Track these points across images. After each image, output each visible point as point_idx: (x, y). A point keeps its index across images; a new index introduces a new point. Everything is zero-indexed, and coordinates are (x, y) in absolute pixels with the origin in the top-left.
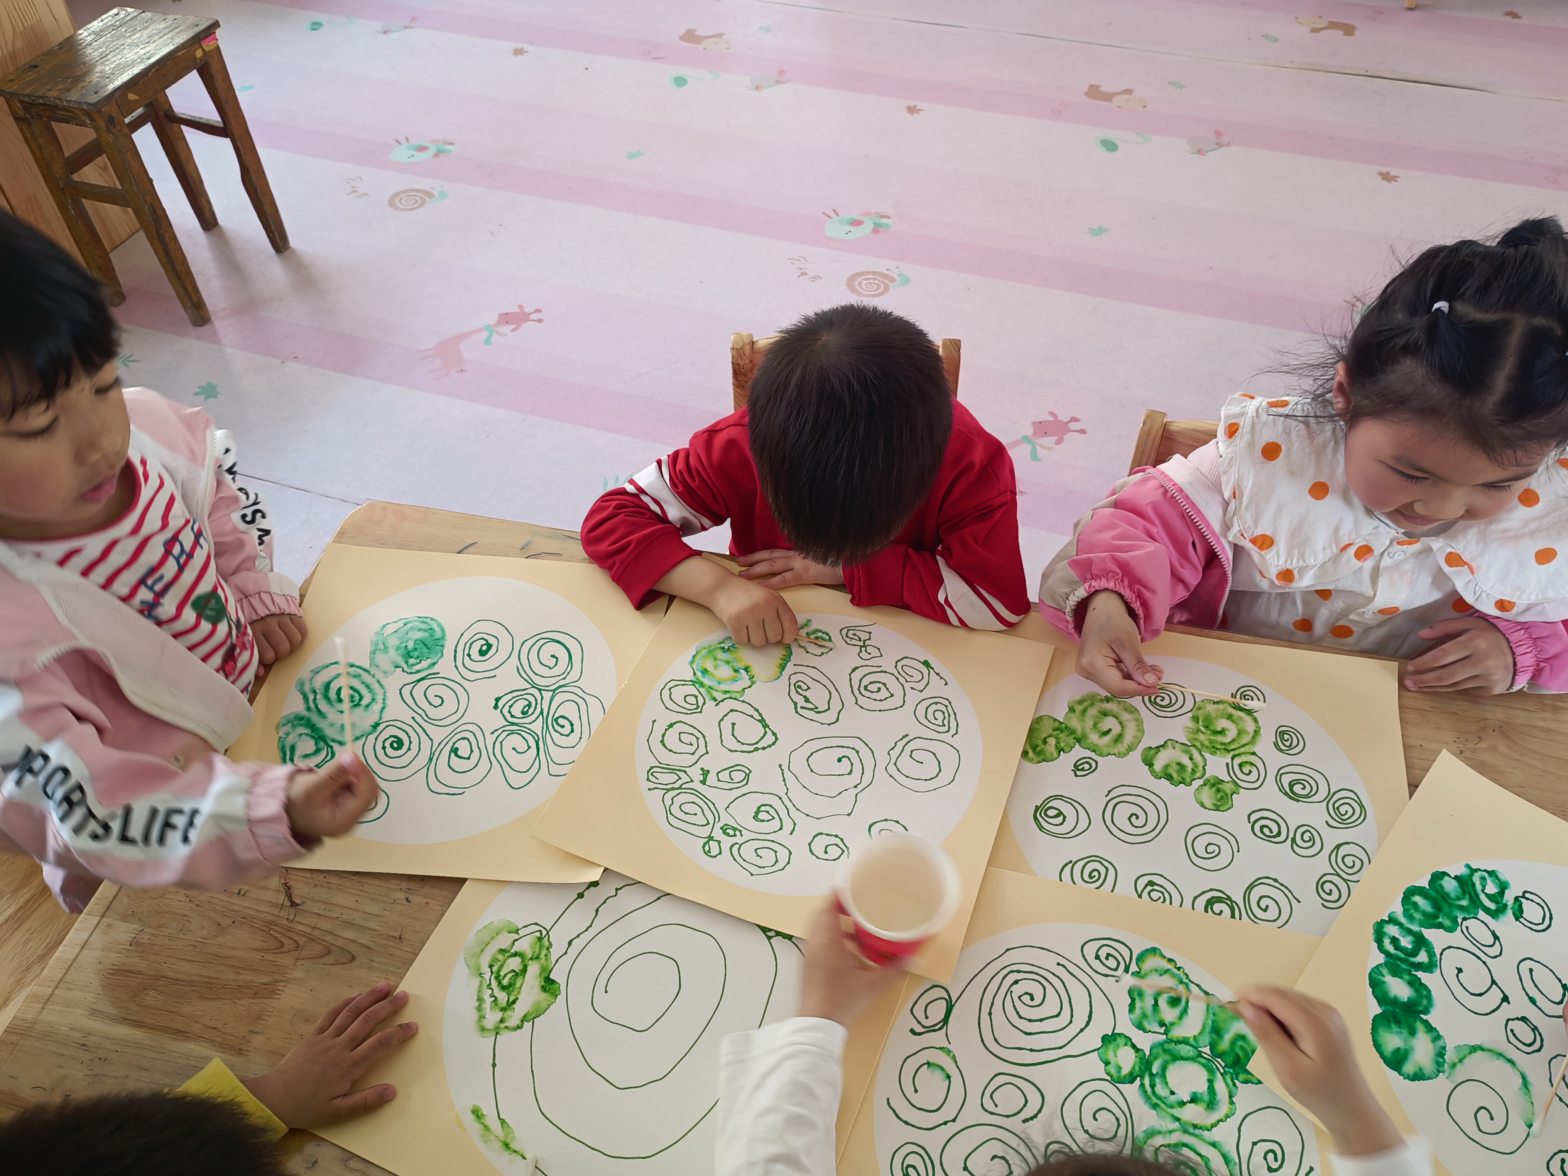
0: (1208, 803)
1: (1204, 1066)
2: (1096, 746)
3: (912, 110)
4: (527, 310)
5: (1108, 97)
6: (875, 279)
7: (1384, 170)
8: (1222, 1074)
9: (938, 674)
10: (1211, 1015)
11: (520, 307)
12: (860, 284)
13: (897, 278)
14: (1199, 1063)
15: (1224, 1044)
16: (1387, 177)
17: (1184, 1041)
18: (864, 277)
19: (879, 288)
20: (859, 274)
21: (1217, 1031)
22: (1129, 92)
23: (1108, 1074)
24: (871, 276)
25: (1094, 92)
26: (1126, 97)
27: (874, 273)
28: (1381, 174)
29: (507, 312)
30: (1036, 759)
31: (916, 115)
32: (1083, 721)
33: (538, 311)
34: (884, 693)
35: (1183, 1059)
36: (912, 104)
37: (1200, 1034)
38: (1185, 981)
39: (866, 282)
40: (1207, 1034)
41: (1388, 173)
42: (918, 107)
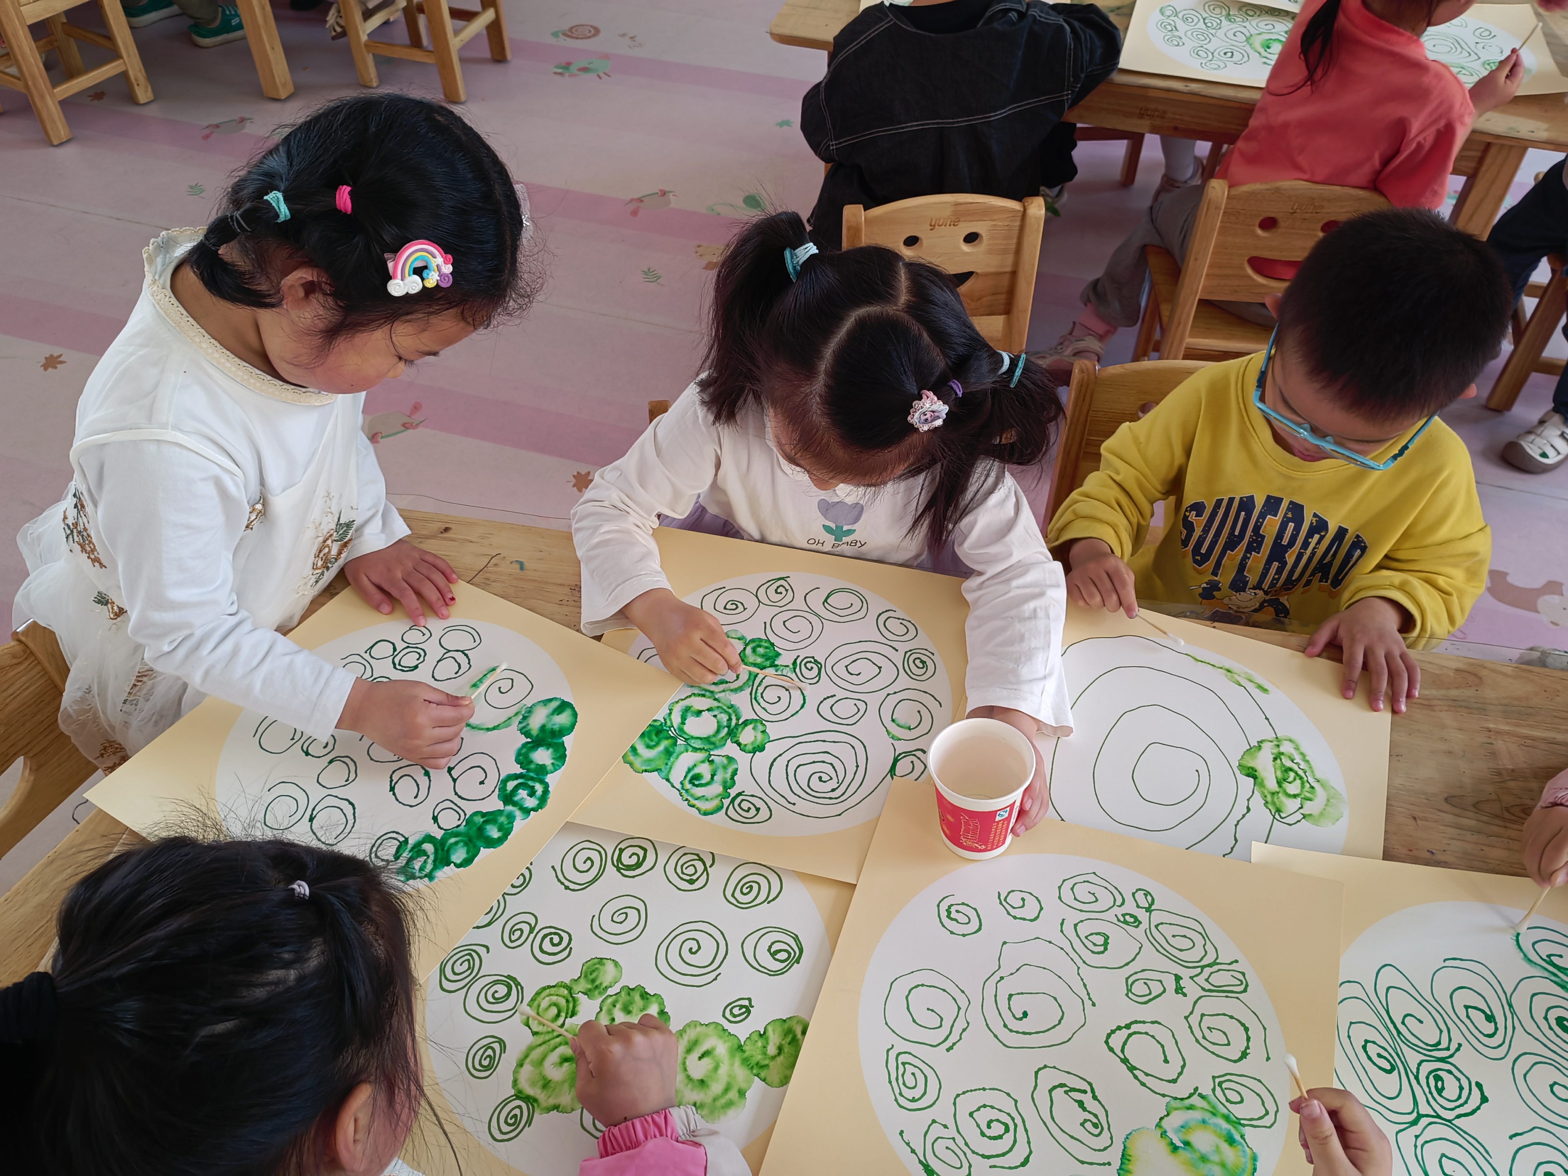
0: (610, 966)
1: (685, 733)
2: (721, 1037)
8: (673, 727)
9: (913, 1151)
10: (669, 764)
14: (688, 735)
15: (665, 744)
17: (695, 750)
21: (668, 753)
23: (764, 725)
30: (793, 1023)
32: (730, 1076)
34: (983, 1117)
35: (701, 739)
37: (682, 753)
38: (682, 791)
40: (677, 751)
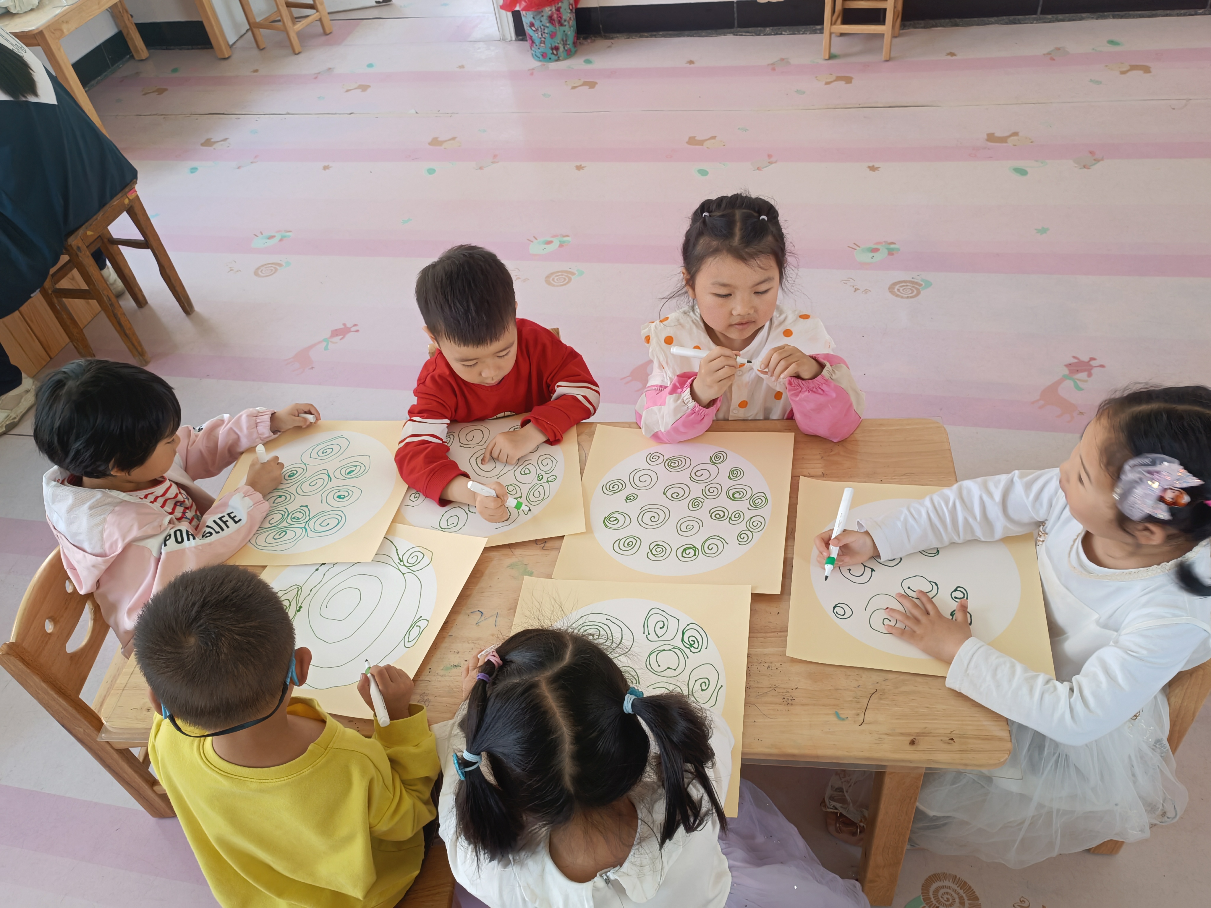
3: (579, 168)
4: (349, 325)
5: (701, 143)
6: (562, 275)
7: (871, 164)
11: (344, 325)
12: (553, 280)
13: (576, 272)
16: (873, 169)
18: (556, 275)
19: (565, 279)
20: (552, 274)
22: (714, 138)
24: (560, 274)
25: (692, 141)
26: (713, 141)
27: (562, 272)
28: (869, 167)
29: (336, 328)
31: (582, 171)
33: (355, 325)
36: (578, 164)
39: (557, 278)
41: (873, 166)
42: (583, 166)
